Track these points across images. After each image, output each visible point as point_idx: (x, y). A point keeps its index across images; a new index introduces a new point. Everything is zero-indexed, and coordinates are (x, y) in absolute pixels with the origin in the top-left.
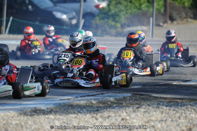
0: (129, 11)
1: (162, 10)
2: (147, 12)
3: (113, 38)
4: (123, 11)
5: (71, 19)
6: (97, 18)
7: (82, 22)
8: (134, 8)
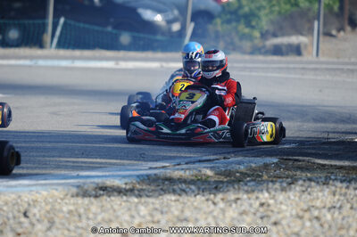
0: (277, 8)
1: (336, 7)
2: (309, 10)
3: (247, 57)
4: (264, 8)
5: (170, 22)
6: (218, 21)
7: (190, 27)
8: (286, 4)
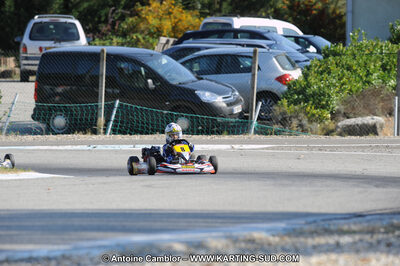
5: (230, 104)
6: (284, 102)
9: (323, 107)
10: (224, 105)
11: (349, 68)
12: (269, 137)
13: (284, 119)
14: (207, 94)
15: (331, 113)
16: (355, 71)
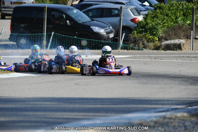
4: (160, 24)
5: (108, 33)
6: (135, 32)
9: (154, 35)
10: (105, 34)
11: (167, 15)
12: (129, 51)
13: (135, 41)
14: (97, 28)
15: (158, 38)
16: (170, 16)
